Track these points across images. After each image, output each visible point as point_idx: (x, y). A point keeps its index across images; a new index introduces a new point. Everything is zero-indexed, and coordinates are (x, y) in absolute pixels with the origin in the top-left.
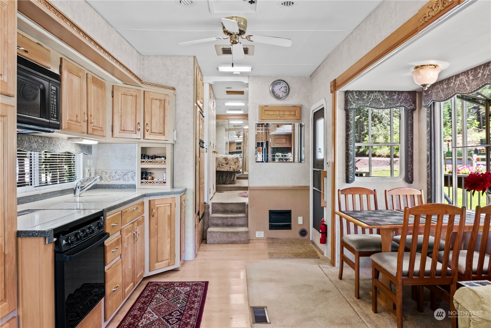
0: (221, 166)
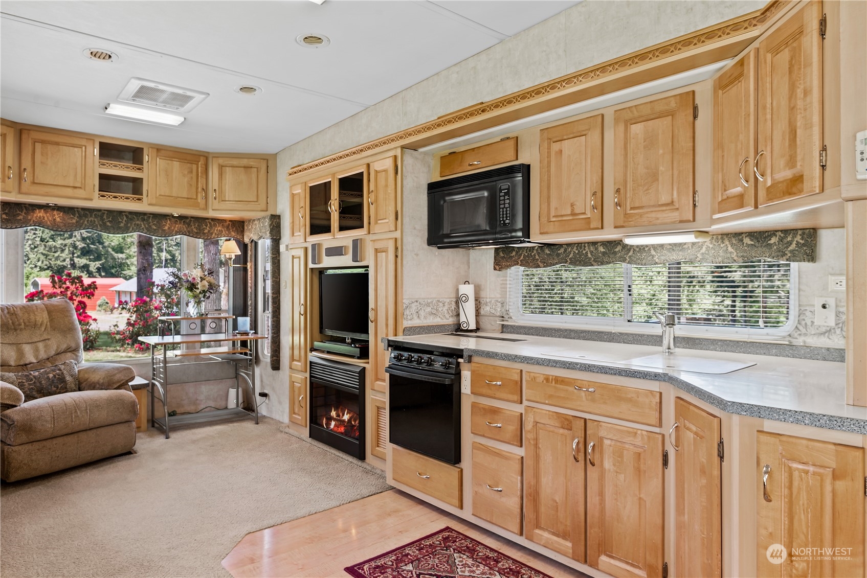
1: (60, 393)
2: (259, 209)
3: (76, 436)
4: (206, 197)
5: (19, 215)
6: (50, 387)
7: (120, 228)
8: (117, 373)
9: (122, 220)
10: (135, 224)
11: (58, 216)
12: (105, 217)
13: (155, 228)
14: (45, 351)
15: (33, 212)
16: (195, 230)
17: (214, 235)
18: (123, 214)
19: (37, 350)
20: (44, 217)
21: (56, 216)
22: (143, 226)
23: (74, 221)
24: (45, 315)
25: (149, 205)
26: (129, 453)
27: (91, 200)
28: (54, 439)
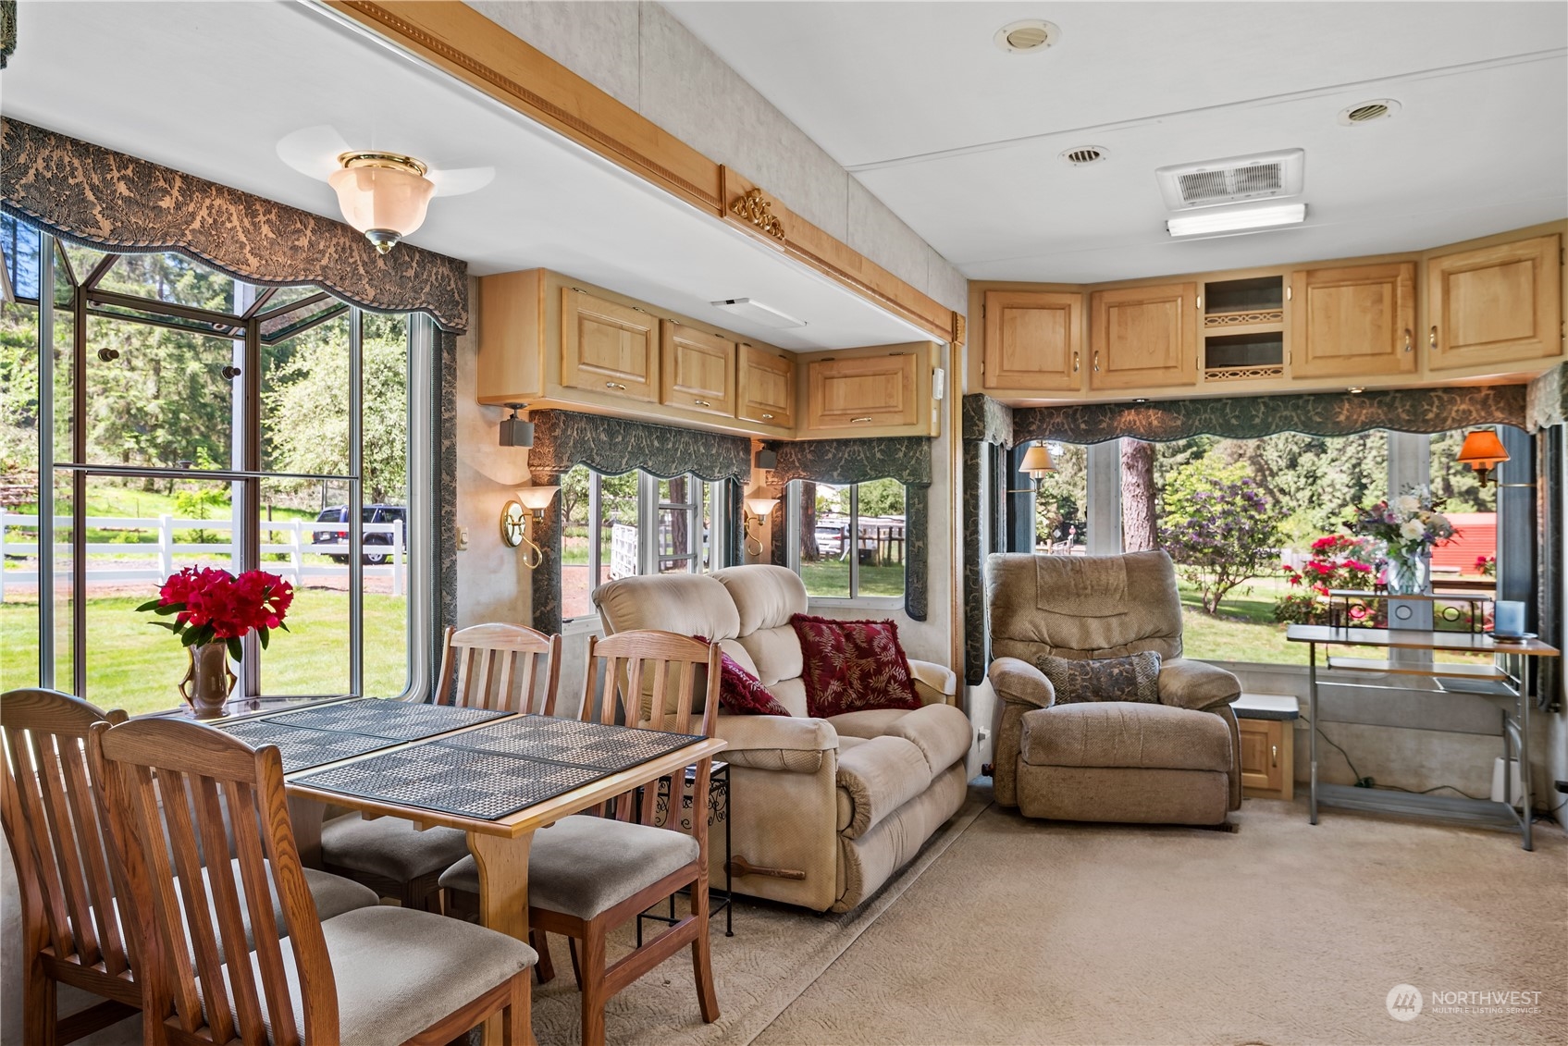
1: (1126, 700)
2: (1541, 353)
3: (1121, 772)
4: (1415, 347)
5: (1102, 421)
6: (1111, 689)
7: (1253, 427)
8: (1206, 683)
9: (1258, 412)
10: (1280, 417)
11: (1154, 417)
12: (1228, 410)
13: (1319, 420)
14: (1121, 632)
15: (1121, 416)
16: (1405, 416)
17: (1449, 422)
18: (1259, 400)
19: (1108, 629)
20: (1135, 422)
21: (1153, 418)
22: (1295, 419)
23: (1179, 423)
24: (1123, 575)
25: (1294, 378)
26: (1227, 828)
27: (1193, 384)
28: (1088, 770)
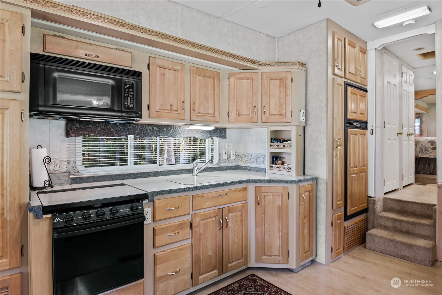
0: (425, 151)
